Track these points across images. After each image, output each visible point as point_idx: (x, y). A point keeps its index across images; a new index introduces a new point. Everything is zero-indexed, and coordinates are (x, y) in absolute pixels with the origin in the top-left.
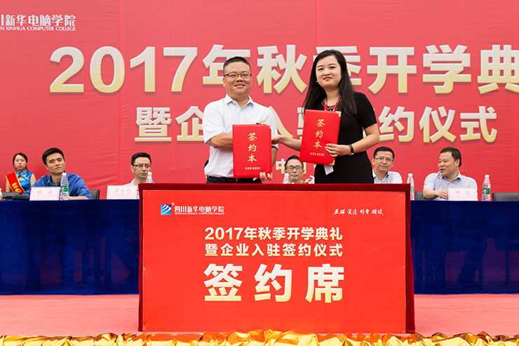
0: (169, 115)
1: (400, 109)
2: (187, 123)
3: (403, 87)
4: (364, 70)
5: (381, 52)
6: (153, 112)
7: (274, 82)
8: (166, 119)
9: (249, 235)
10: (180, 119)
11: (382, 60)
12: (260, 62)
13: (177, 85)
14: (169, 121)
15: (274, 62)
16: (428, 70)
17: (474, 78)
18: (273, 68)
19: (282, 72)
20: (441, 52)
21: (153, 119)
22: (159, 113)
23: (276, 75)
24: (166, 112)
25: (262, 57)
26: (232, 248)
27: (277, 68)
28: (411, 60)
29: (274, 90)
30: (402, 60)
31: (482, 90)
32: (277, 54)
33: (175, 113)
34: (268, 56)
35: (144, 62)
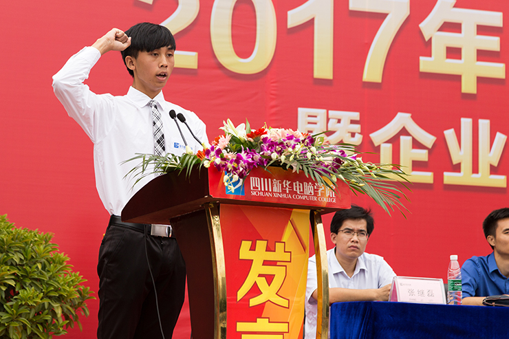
0: (357, 128)
6: (328, 120)
8: (353, 135)
10: (378, 137)
13: (373, 71)
14: (358, 140)
21: (329, 133)
22: (339, 121)
24: (353, 122)
33: (370, 123)
35: (313, 19)
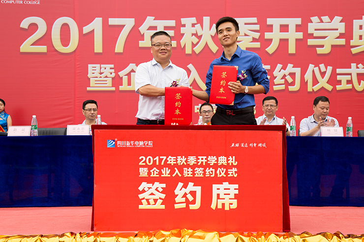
0: (113, 71)
1: (290, 66)
2: (127, 77)
3: (292, 49)
4: (262, 36)
5: (275, 22)
6: (101, 68)
7: (194, 45)
8: (111, 73)
9: (171, 161)
10: (121, 74)
11: (276, 28)
12: (183, 30)
13: (119, 48)
14: (113, 75)
15: (193, 30)
16: (312, 36)
17: (348, 42)
18: (193, 35)
19: (200, 37)
20: (322, 21)
21: (101, 73)
22: (105, 68)
23: (195, 40)
24: (111, 68)
25: (184, 26)
26: (158, 171)
27: (196, 35)
28: (298, 28)
29: (193, 51)
30: (292, 28)
31: (354, 51)
32: (196, 24)
33: (118, 69)
34: (188, 25)
35: (94, 30)
